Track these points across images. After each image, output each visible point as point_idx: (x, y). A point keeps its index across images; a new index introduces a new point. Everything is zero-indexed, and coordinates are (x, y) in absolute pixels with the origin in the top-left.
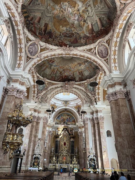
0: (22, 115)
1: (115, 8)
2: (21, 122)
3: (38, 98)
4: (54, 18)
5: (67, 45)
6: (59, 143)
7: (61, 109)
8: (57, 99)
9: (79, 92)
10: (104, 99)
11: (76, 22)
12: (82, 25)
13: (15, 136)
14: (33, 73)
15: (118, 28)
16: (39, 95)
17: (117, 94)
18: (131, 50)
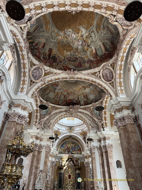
0: (23, 143)
1: (118, 33)
2: (21, 151)
3: (40, 123)
4: (58, 43)
5: (72, 69)
6: (63, 176)
7: (65, 136)
8: (61, 125)
9: (84, 117)
10: (112, 124)
11: (80, 47)
12: (86, 49)
13: (14, 168)
14: (36, 97)
15: (122, 52)
16: (41, 120)
17: (125, 119)
18: (136, 73)
